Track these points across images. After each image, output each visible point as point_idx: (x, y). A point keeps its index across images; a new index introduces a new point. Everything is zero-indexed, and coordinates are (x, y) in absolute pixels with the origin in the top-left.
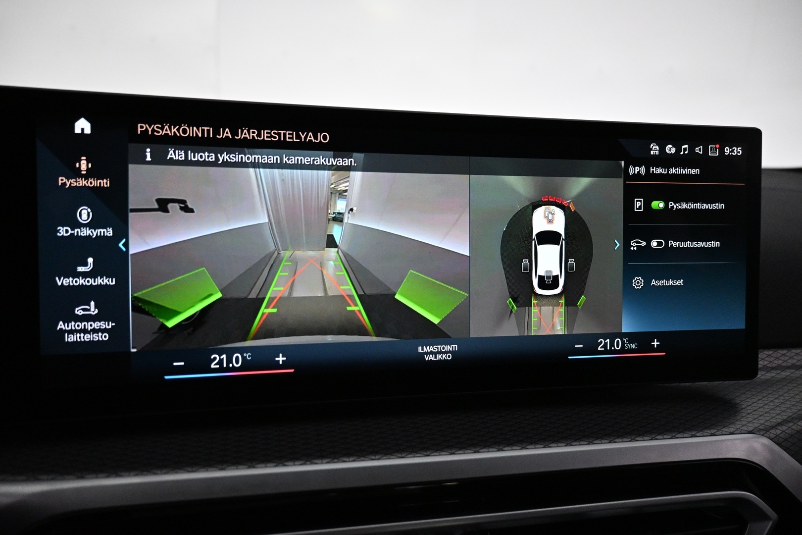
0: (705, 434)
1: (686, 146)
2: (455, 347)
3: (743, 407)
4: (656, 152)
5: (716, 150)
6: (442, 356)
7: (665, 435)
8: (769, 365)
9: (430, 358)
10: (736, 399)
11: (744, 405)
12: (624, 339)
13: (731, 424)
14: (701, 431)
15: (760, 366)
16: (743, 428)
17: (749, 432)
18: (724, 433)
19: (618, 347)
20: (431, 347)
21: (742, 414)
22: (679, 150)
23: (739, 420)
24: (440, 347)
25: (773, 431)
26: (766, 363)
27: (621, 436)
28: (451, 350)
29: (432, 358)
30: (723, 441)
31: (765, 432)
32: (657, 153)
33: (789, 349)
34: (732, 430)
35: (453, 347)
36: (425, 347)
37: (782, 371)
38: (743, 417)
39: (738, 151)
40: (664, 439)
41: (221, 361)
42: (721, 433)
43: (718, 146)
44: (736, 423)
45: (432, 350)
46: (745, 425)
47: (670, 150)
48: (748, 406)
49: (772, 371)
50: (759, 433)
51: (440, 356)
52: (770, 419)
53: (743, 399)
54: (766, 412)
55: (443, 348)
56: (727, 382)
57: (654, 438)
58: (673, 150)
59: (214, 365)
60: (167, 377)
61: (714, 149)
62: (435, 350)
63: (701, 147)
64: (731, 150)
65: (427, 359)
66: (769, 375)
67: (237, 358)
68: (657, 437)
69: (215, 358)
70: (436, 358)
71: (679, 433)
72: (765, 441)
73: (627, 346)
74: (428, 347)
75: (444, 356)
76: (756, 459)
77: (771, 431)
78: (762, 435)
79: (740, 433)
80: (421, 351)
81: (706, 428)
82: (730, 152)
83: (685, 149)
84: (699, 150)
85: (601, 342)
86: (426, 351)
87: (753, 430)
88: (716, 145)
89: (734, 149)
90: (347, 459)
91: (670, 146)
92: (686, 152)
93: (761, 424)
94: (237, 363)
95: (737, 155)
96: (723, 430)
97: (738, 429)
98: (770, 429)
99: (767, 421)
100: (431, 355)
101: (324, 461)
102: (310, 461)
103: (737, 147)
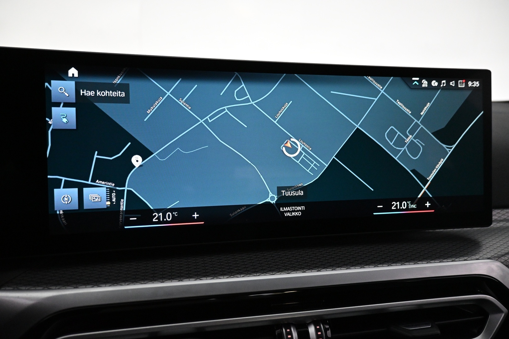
1: (444, 81)
3: (484, 244)
5: (463, 84)
6: (295, 214)
7: (435, 260)
8: (499, 219)
10: (479, 239)
11: (484, 243)
12: (408, 202)
13: (477, 253)
15: (493, 219)
16: (484, 256)
17: (488, 259)
18: (472, 259)
19: (404, 207)
20: (288, 208)
21: (483, 248)
22: (440, 84)
23: (481, 251)
24: (294, 208)
25: (503, 258)
26: (496, 217)
27: (408, 261)
28: (301, 209)
29: (289, 215)
30: (472, 263)
32: (426, 86)
34: (477, 257)
35: (302, 208)
36: (284, 208)
38: (484, 249)
39: (477, 84)
40: (435, 263)
41: (159, 217)
42: (470, 259)
44: (480, 253)
45: (289, 209)
46: (485, 254)
47: (434, 84)
48: (487, 243)
49: (500, 223)
50: (494, 259)
52: (501, 251)
53: (483, 239)
55: (296, 208)
58: (436, 84)
59: (155, 220)
60: (126, 227)
61: (461, 83)
62: (291, 209)
63: (454, 82)
65: (286, 215)
66: (499, 225)
67: (169, 215)
69: (155, 215)
70: (291, 214)
71: (445, 259)
72: (499, 264)
73: (410, 206)
74: (287, 208)
76: (493, 275)
78: (496, 260)
79: (482, 259)
80: (282, 210)
81: (461, 256)
82: (472, 84)
83: (444, 83)
84: (452, 84)
85: (394, 204)
86: (285, 210)
87: (490, 257)
88: (463, 80)
89: (474, 83)
90: (239, 276)
91: (434, 81)
92: (445, 85)
93: (495, 254)
94: (169, 218)
95: (476, 86)
96: (472, 257)
97: (482, 256)
98: (501, 257)
99: (499, 252)
100: (288, 213)
101: (225, 277)
102: (216, 277)
103: (476, 81)
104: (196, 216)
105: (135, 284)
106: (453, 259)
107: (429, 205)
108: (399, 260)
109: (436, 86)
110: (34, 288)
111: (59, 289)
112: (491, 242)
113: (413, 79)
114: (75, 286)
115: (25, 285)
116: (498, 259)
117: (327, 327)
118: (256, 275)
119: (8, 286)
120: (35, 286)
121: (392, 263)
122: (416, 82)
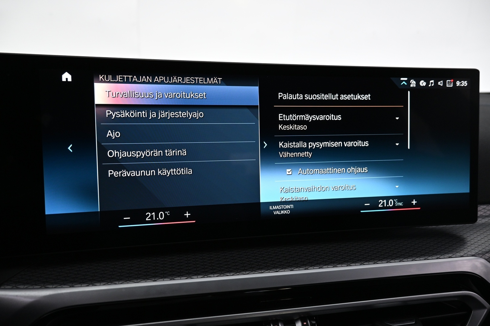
0: (445, 257)
1: (433, 81)
2: (292, 206)
3: (469, 240)
4: (414, 85)
5: (451, 83)
7: (421, 258)
8: (484, 214)
9: (277, 213)
10: (464, 235)
12: (395, 200)
13: (461, 250)
14: (443, 255)
15: (478, 215)
16: (468, 253)
17: (473, 256)
18: (457, 256)
19: (391, 204)
21: (468, 244)
22: (428, 83)
23: (466, 248)
24: (283, 206)
25: (487, 255)
26: (482, 213)
28: (289, 208)
29: (278, 213)
31: (482, 255)
33: (488, 205)
34: (462, 254)
35: (290, 206)
36: (273, 206)
37: (483, 219)
38: (469, 246)
39: (465, 83)
41: (152, 216)
43: (452, 81)
44: (464, 250)
45: (278, 208)
46: (470, 251)
47: (422, 84)
48: (472, 239)
49: (486, 218)
50: (478, 256)
51: (283, 212)
52: (485, 247)
53: (468, 235)
54: (483, 243)
55: (285, 207)
56: (458, 225)
57: (414, 259)
58: (425, 84)
59: (148, 219)
60: (120, 226)
61: (449, 83)
62: (280, 208)
63: (442, 81)
64: (460, 83)
65: (275, 214)
66: (484, 221)
67: (161, 214)
68: (416, 259)
69: (148, 215)
70: (280, 213)
71: (430, 256)
72: (483, 261)
73: (397, 204)
74: (276, 206)
75: (285, 212)
76: (477, 272)
77: (486, 255)
78: (481, 257)
79: (467, 256)
80: (271, 209)
81: (446, 253)
82: (460, 84)
83: (432, 83)
84: (440, 83)
85: (381, 202)
86: (275, 209)
87: (475, 254)
88: (451, 80)
89: (462, 83)
91: (423, 81)
92: (433, 85)
93: (480, 251)
94: (162, 217)
95: (464, 86)
96: (456, 254)
97: (466, 253)
98: (485, 254)
99: (483, 249)
100: (277, 211)
101: (215, 275)
102: (207, 276)
103: (464, 81)
104: (187, 215)
105: (128, 283)
106: (438, 256)
107: (415, 203)
108: (385, 258)
109: (424, 86)
110: (32, 287)
111: (55, 288)
112: (476, 239)
113: (402, 79)
114: (71, 285)
115: (24, 284)
116: (482, 256)
117: (314, 322)
118: (245, 273)
119: (8, 285)
120: (32, 285)
121: (378, 260)
122: (404, 82)
